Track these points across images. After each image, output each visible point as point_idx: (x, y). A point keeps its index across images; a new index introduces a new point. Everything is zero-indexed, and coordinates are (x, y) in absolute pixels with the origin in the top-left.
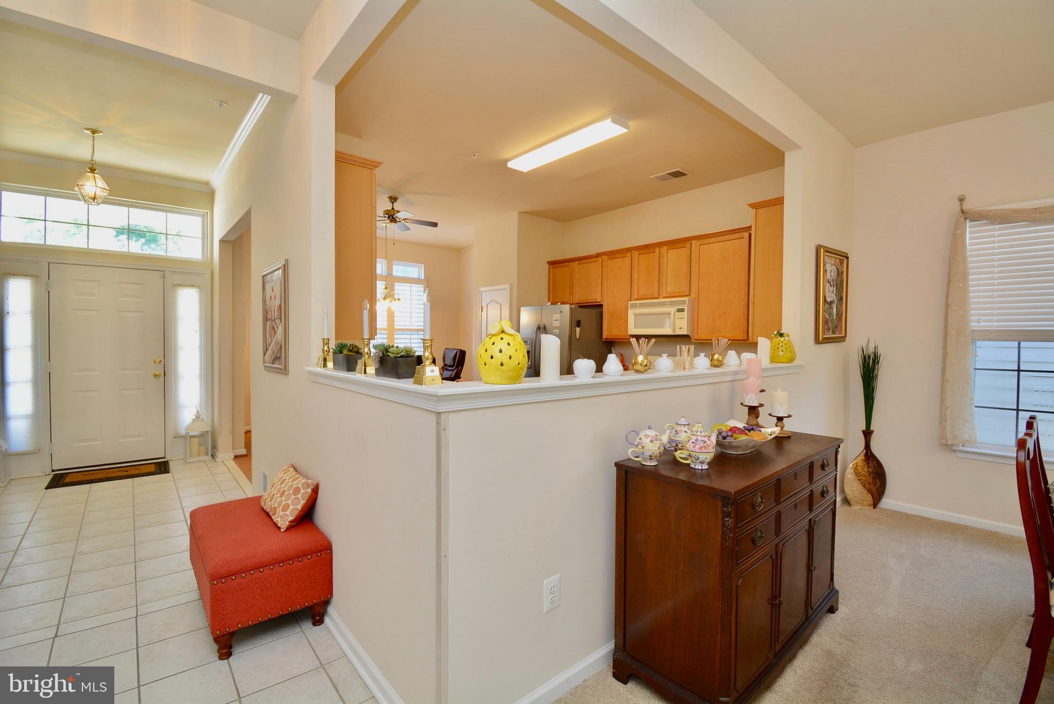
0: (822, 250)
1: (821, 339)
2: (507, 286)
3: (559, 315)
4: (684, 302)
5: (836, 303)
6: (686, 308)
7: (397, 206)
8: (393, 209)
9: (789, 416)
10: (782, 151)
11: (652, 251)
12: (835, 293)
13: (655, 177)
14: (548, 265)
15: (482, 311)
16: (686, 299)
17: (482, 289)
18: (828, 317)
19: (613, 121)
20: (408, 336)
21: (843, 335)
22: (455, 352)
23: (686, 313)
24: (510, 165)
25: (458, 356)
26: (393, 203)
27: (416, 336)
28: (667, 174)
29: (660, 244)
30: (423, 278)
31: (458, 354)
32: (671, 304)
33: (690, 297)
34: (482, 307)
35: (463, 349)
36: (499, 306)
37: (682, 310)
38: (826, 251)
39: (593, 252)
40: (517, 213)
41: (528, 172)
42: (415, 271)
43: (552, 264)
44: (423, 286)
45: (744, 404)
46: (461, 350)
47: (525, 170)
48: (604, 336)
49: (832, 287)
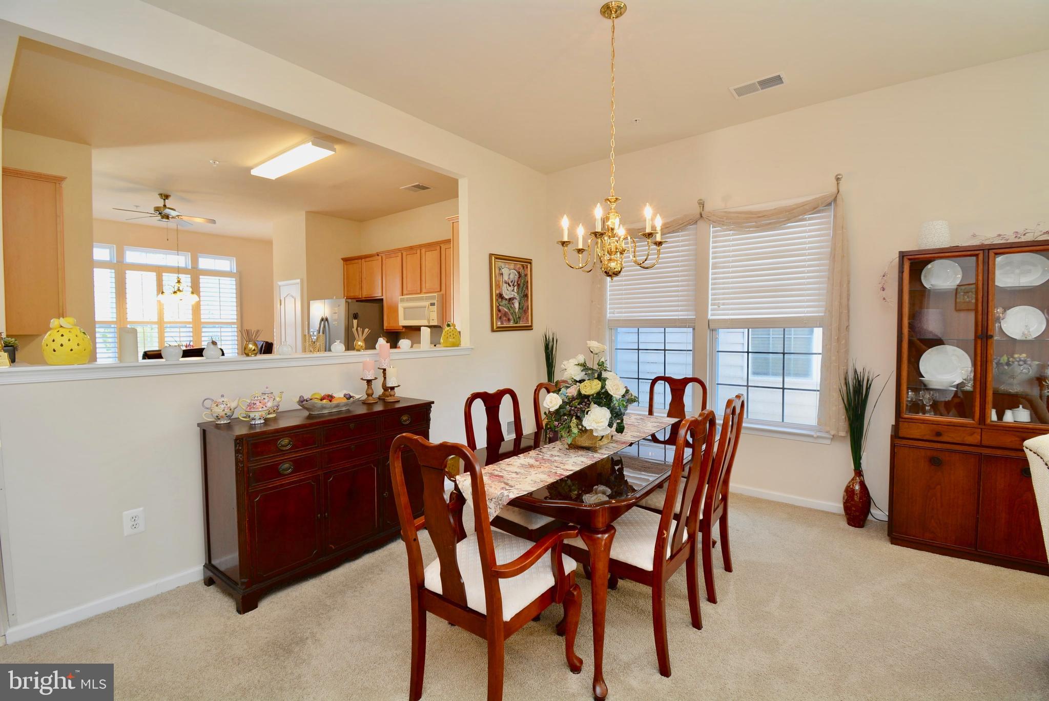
0: (493, 258)
1: (495, 328)
2: (298, 281)
3: (337, 309)
4: (433, 297)
5: (518, 299)
6: (436, 302)
7: (169, 203)
8: (165, 206)
9: (399, 386)
10: (455, 179)
11: (415, 252)
12: (515, 291)
13: (405, 189)
14: (342, 261)
15: (280, 305)
16: (435, 294)
17: (280, 283)
18: (506, 310)
19: (313, 144)
20: (219, 330)
21: (530, 324)
22: (261, 344)
23: (436, 306)
24: (254, 172)
25: (263, 348)
26: (164, 200)
27: (230, 330)
28: (412, 186)
29: (420, 246)
30: (235, 272)
31: (264, 346)
32: (427, 299)
33: (441, 293)
34: (280, 300)
35: (270, 341)
36: (294, 300)
37: (433, 304)
38: (497, 258)
39: (374, 252)
40: (304, 212)
41: (276, 179)
42: (225, 264)
43: (346, 260)
44: (234, 279)
45: (364, 379)
46: (267, 343)
47: (273, 178)
48: (385, 328)
49: (512, 286)
